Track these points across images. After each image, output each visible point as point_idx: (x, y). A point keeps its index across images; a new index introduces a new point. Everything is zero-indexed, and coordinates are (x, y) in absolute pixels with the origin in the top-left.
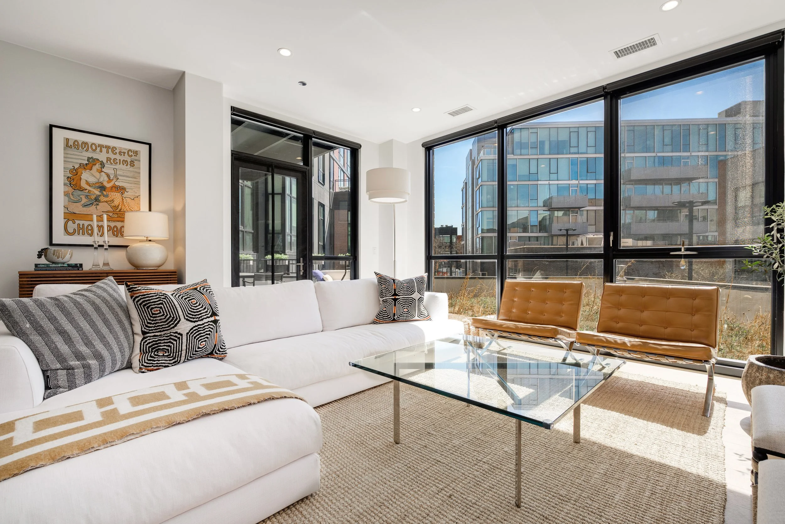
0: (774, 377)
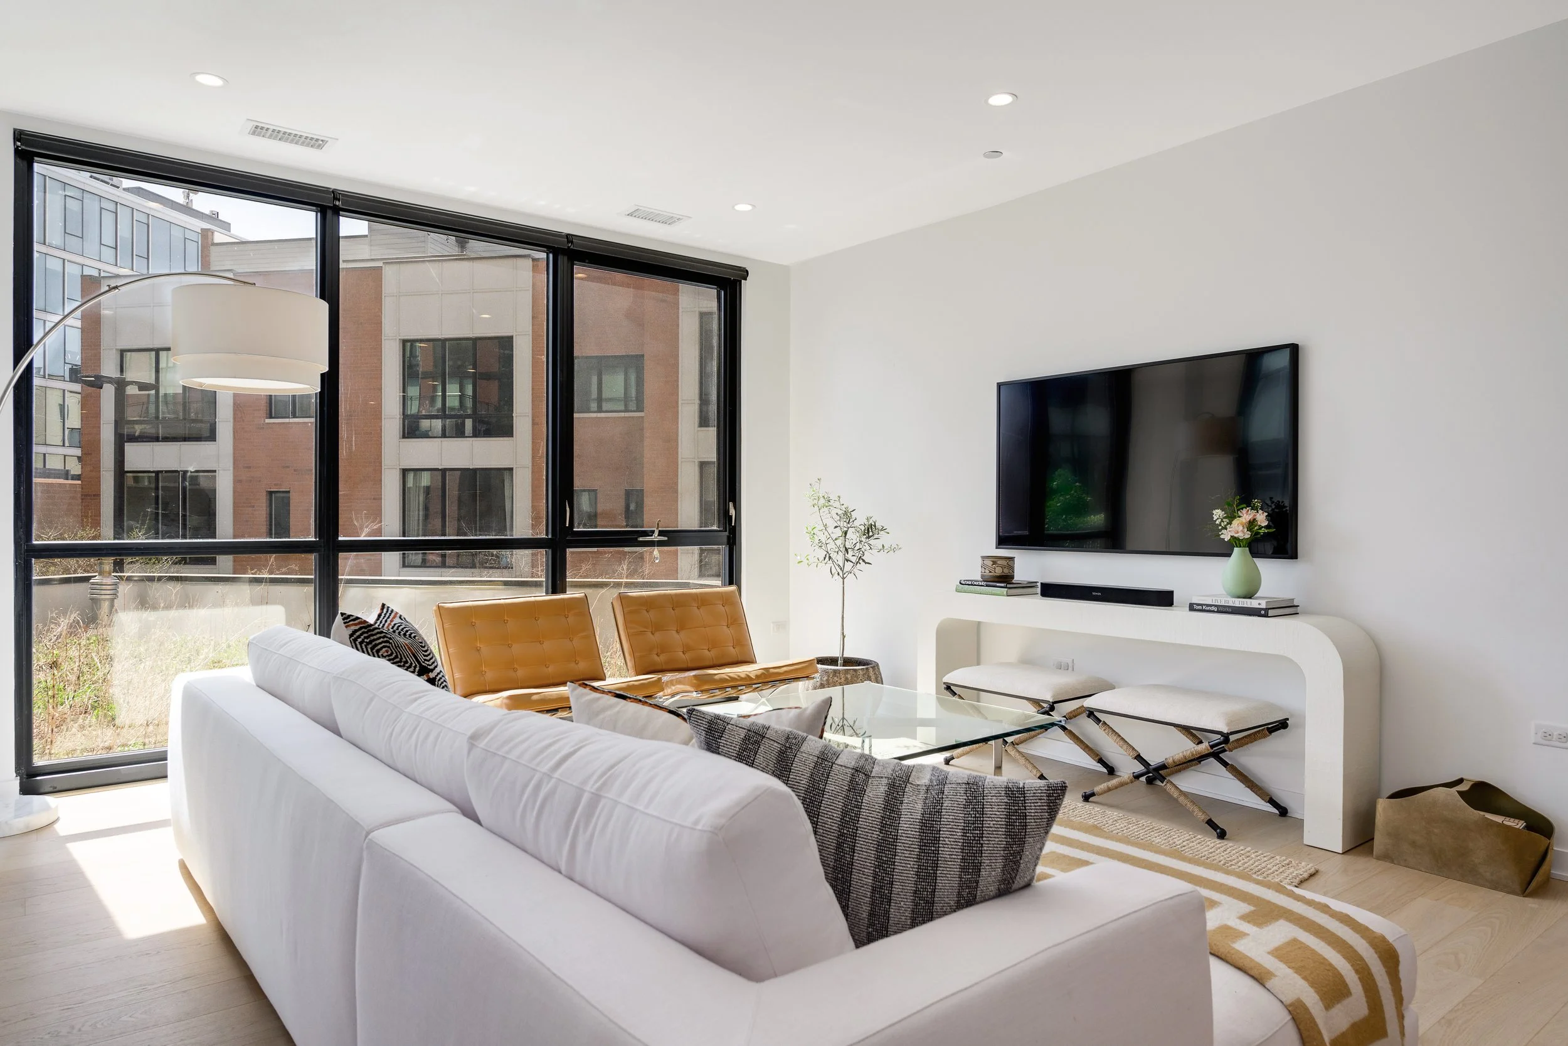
0: (851, 677)
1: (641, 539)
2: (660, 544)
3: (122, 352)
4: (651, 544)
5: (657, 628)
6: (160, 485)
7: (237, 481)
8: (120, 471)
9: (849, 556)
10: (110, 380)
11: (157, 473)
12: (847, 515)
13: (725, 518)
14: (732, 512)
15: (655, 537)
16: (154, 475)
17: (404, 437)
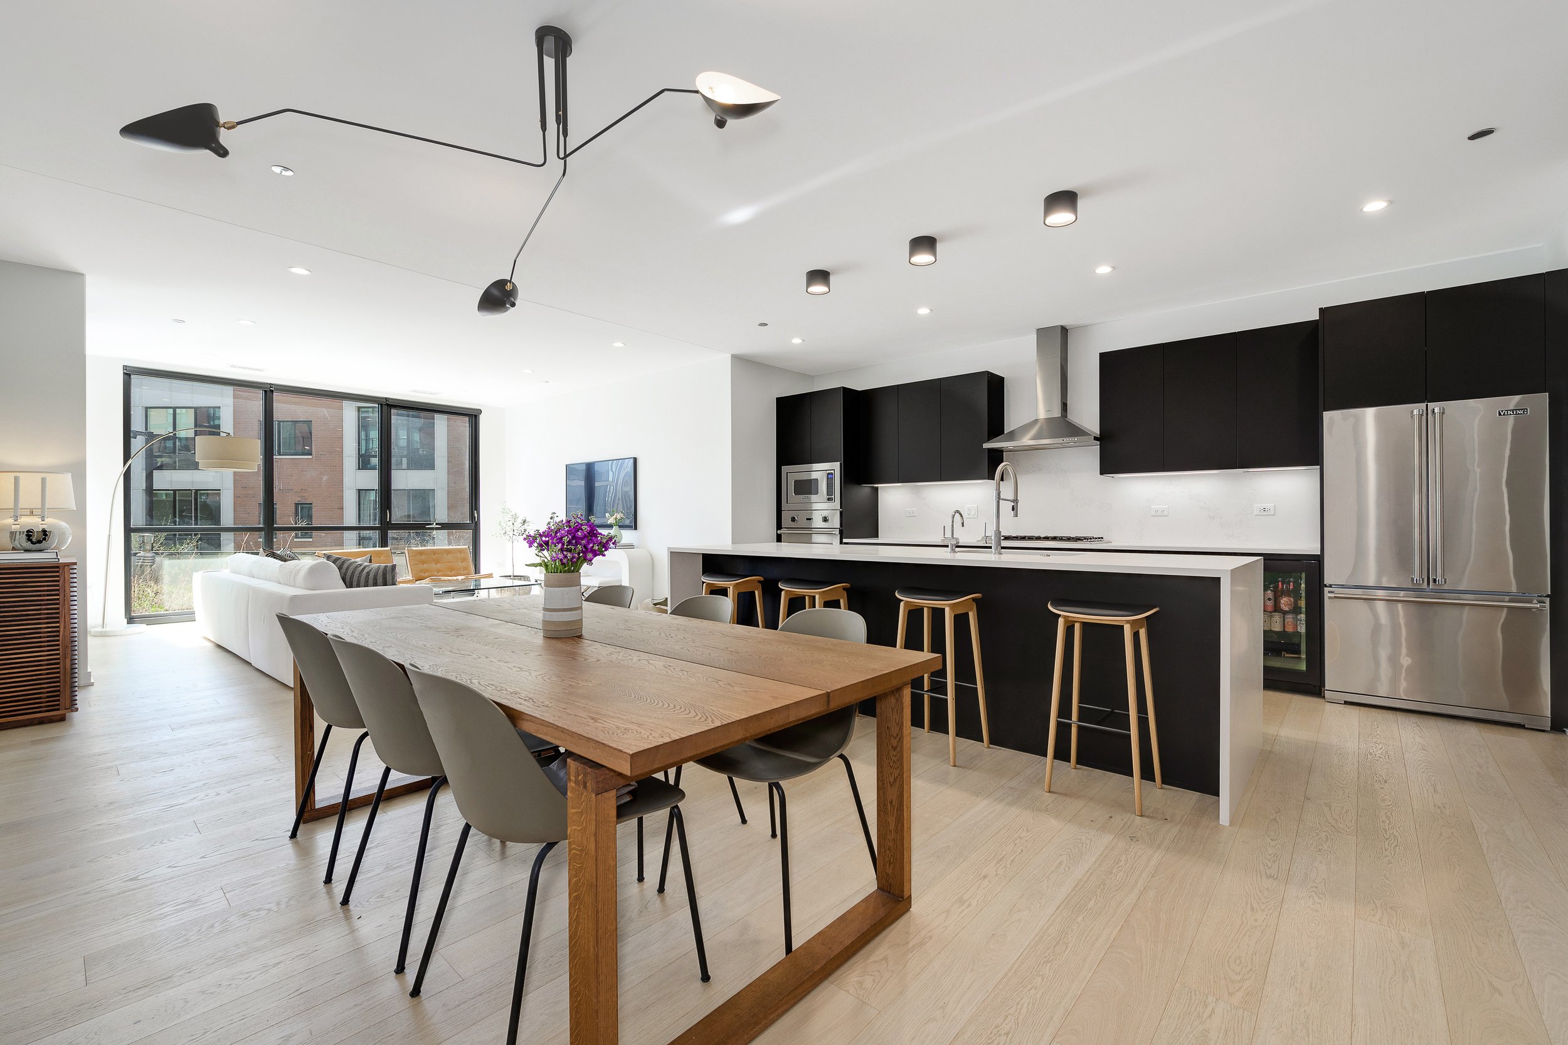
1: (427, 526)
2: (437, 529)
3: (147, 409)
4: (432, 529)
5: (423, 562)
6: (177, 498)
7: (236, 497)
8: (150, 490)
9: (515, 533)
10: (141, 433)
11: (175, 491)
12: (515, 517)
13: (472, 517)
14: (476, 515)
15: (434, 526)
16: (172, 492)
17: (359, 469)
